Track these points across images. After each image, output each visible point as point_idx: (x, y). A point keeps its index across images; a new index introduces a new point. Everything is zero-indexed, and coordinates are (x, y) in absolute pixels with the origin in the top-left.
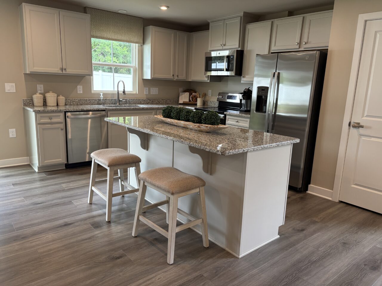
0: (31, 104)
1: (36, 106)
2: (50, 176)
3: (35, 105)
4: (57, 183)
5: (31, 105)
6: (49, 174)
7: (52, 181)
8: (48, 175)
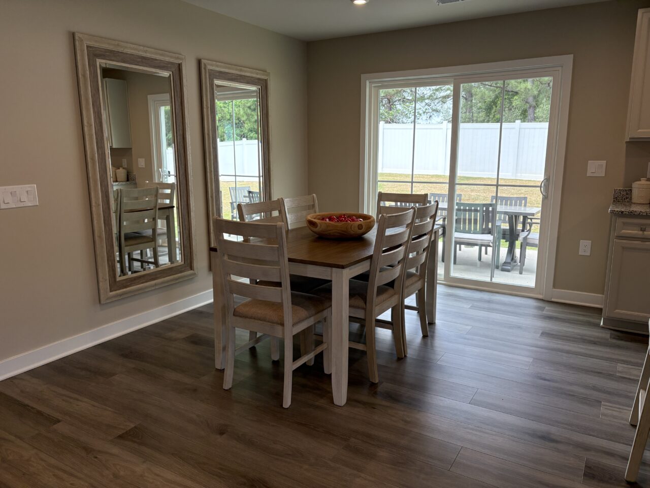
0: (628, 199)
1: (635, 203)
2: (614, 341)
3: (634, 200)
4: (614, 357)
5: (628, 202)
6: (618, 336)
7: (608, 350)
8: (614, 338)
